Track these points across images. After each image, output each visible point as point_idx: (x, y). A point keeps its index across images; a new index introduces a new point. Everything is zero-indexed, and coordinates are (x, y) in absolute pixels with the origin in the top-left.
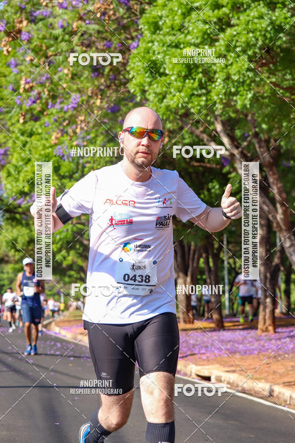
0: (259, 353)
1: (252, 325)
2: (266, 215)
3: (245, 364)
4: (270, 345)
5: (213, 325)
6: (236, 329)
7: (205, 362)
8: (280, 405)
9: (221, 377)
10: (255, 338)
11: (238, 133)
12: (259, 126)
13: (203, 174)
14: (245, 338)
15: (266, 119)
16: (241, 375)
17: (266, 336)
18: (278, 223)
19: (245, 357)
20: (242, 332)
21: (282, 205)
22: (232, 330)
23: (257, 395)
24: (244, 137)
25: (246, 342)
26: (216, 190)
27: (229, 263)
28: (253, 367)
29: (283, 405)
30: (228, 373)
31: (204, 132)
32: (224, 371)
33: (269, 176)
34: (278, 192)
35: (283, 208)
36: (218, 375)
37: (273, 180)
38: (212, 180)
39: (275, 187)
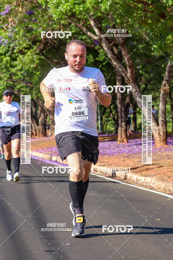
0: (118, 154)
1: (114, 139)
2: (121, 74)
3: (110, 161)
4: (125, 150)
6: (105, 141)
8: (131, 184)
9: (97, 169)
10: (116, 146)
11: (104, 25)
12: (115, 20)
14: (110, 146)
15: (119, 17)
17: (122, 144)
18: (128, 78)
19: (110, 157)
20: (108, 143)
21: (130, 67)
23: (117, 179)
24: (107, 28)
25: (111, 148)
26: (91, 59)
28: (115, 163)
29: (133, 184)
30: (101, 167)
31: (83, 25)
32: (99, 166)
33: (122, 51)
34: (128, 60)
35: (131, 69)
36: (95, 168)
37: (124, 53)
38: (89, 54)
39: (125, 58)
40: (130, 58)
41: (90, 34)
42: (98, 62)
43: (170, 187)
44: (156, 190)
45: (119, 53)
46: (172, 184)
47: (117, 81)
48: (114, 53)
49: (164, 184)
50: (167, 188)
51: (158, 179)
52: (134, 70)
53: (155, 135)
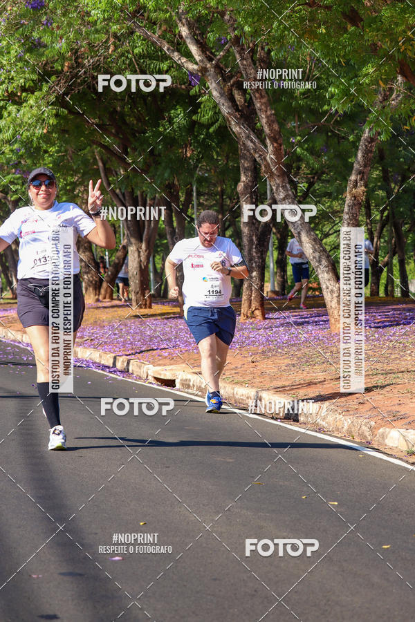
0: (242, 347)
2: (251, 154)
4: (257, 336)
7: (167, 361)
11: (211, 37)
12: (240, 28)
13: (163, 96)
15: (249, 19)
17: (251, 324)
18: (267, 166)
21: (274, 140)
23: (239, 405)
24: (220, 44)
26: (181, 118)
28: (233, 366)
29: (274, 418)
31: (163, 37)
32: (194, 373)
33: (254, 100)
34: (268, 122)
35: (275, 145)
36: (184, 378)
37: (261, 106)
38: (176, 106)
39: (263, 116)
40: (272, 117)
41: (179, 59)
42: (197, 126)
43: (363, 427)
44: (329, 433)
45: (246, 104)
46: (367, 420)
47: (242, 172)
48: (237, 105)
49: (349, 420)
50: (355, 430)
51: (336, 408)
52: (282, 147)
53: (331, 302)
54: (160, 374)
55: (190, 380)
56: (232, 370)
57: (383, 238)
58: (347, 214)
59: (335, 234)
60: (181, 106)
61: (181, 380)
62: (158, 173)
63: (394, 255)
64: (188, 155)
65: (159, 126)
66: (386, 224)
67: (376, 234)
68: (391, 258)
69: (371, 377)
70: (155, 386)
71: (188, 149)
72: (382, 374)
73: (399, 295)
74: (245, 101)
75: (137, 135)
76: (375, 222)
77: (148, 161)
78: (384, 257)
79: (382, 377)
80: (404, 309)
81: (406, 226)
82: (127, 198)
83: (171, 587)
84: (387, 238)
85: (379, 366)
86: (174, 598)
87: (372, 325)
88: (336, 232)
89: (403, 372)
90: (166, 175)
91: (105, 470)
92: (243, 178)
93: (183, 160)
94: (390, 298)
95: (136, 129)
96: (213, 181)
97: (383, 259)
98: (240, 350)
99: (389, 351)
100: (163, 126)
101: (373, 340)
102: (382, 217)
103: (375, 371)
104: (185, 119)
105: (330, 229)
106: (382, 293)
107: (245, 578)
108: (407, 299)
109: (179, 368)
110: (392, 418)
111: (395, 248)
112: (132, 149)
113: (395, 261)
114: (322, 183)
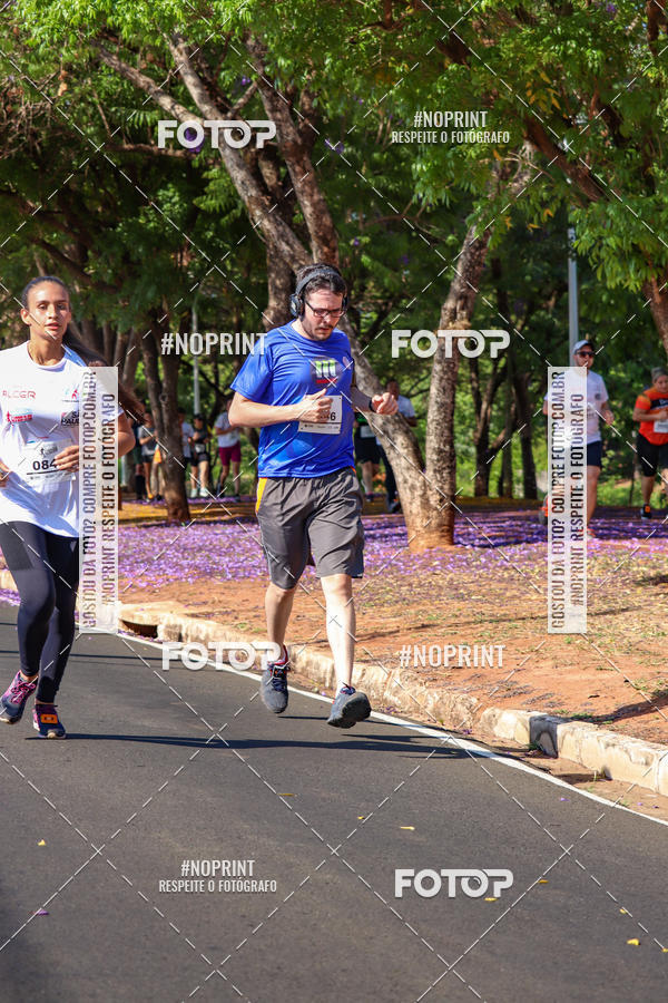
3: (233, 601)
5: (163, 513)
6: (215, 522)
7: (145, 596)
8: (310, 690)
11: (226, 77)
12: (272, 62)
13: (146, 169)
14: (236, 541)
15: (288, 47)
16: (224, 623)
19: (233, 584)
20: (229, 529)
21: (324, 241)
22: (208, 523)
24: (240, 87)
25: (238, 549)
26: (174, 204)
27: (202, 373)
28: (252, 606)
29: (316, 689)
30: (195, 620)
31: (146, 72)
32: (188, 615)
33: (293, 178)
34: (314, 212)
35: (326, 249)
36: (172, 623)
37: (303, 186)
38: (167, 183)
39: (306, 202)
40: (321, 206)
41: (173, 108)
42: (199, 217)
43: (459, 706)
44: (403, 715)
45: (280, 183)
46: (465, 695)
47: (271, 293)
48: (264, 184)
49: (435, 695)
50: (445, 711)
51: (415, 675)
52: (337, 254)
53: (411, 503)
54: (133, 617)
55: (181, 627)
56: (249, 611)
57: (498, 403)
58: (440, 362)
59: (421, 396)
60: (175, 185)
61: (167, 626)
62: (136, 292)
63: (514, 429)
64: (185, 263)
65: (138, 216)
66: (502, 381)
67: (485, 397)
68: (509, 435)
69: (473, 625)
70: (124, 636)
71: (185, 254)
72: (491, 622)
73: (522, 495)
74: (279, 178)
75: (104, 229)
76: (485, 377)
77: (119, 272)
78: (498, 434)
79: (490, 626)
80: (528, 519)
81: (535, 384)
82: (85, 331)
83: (142, 960)
84: (502, 403)
85: (486, 608)
86: (146, 978)
87: (477, 542)
88: (421, 391)
89: (524, 619)
90: (150, 295)
91: (39, 769)
92: (272, 303)
93: (177, 273)
94: (507, 501)
95: (101, 219)
96: (225, 307)
97: (495, 437)
98: (263, 580)
99: (503, 585)
100: (146, 215)
101: (477, 567)
102: (495, 369)
103: (479, 617)
104: (181, 206)
105: (412, 387)
106: (493, 492)
107: (263, 948)
108: (534, 502)
109: (165, 607)
110: (506, 693)
111: (516, 419)
112: (94, 252)
113: (516, 440)
114: (401, 312)
